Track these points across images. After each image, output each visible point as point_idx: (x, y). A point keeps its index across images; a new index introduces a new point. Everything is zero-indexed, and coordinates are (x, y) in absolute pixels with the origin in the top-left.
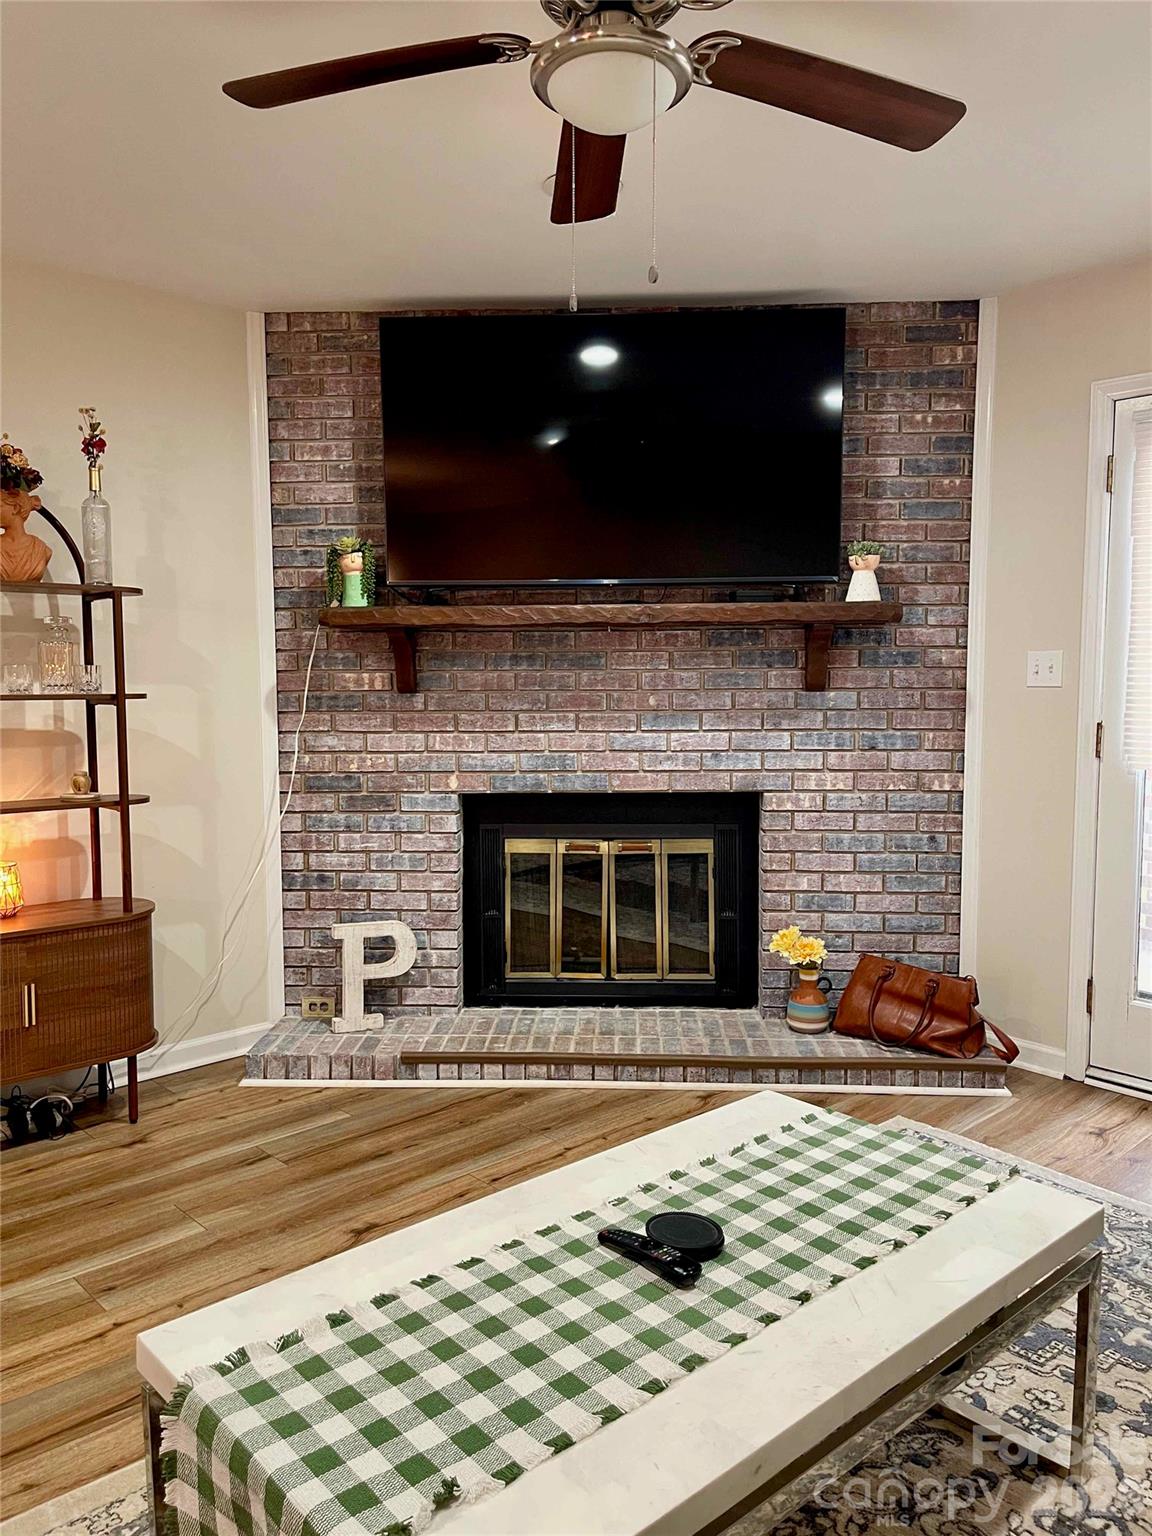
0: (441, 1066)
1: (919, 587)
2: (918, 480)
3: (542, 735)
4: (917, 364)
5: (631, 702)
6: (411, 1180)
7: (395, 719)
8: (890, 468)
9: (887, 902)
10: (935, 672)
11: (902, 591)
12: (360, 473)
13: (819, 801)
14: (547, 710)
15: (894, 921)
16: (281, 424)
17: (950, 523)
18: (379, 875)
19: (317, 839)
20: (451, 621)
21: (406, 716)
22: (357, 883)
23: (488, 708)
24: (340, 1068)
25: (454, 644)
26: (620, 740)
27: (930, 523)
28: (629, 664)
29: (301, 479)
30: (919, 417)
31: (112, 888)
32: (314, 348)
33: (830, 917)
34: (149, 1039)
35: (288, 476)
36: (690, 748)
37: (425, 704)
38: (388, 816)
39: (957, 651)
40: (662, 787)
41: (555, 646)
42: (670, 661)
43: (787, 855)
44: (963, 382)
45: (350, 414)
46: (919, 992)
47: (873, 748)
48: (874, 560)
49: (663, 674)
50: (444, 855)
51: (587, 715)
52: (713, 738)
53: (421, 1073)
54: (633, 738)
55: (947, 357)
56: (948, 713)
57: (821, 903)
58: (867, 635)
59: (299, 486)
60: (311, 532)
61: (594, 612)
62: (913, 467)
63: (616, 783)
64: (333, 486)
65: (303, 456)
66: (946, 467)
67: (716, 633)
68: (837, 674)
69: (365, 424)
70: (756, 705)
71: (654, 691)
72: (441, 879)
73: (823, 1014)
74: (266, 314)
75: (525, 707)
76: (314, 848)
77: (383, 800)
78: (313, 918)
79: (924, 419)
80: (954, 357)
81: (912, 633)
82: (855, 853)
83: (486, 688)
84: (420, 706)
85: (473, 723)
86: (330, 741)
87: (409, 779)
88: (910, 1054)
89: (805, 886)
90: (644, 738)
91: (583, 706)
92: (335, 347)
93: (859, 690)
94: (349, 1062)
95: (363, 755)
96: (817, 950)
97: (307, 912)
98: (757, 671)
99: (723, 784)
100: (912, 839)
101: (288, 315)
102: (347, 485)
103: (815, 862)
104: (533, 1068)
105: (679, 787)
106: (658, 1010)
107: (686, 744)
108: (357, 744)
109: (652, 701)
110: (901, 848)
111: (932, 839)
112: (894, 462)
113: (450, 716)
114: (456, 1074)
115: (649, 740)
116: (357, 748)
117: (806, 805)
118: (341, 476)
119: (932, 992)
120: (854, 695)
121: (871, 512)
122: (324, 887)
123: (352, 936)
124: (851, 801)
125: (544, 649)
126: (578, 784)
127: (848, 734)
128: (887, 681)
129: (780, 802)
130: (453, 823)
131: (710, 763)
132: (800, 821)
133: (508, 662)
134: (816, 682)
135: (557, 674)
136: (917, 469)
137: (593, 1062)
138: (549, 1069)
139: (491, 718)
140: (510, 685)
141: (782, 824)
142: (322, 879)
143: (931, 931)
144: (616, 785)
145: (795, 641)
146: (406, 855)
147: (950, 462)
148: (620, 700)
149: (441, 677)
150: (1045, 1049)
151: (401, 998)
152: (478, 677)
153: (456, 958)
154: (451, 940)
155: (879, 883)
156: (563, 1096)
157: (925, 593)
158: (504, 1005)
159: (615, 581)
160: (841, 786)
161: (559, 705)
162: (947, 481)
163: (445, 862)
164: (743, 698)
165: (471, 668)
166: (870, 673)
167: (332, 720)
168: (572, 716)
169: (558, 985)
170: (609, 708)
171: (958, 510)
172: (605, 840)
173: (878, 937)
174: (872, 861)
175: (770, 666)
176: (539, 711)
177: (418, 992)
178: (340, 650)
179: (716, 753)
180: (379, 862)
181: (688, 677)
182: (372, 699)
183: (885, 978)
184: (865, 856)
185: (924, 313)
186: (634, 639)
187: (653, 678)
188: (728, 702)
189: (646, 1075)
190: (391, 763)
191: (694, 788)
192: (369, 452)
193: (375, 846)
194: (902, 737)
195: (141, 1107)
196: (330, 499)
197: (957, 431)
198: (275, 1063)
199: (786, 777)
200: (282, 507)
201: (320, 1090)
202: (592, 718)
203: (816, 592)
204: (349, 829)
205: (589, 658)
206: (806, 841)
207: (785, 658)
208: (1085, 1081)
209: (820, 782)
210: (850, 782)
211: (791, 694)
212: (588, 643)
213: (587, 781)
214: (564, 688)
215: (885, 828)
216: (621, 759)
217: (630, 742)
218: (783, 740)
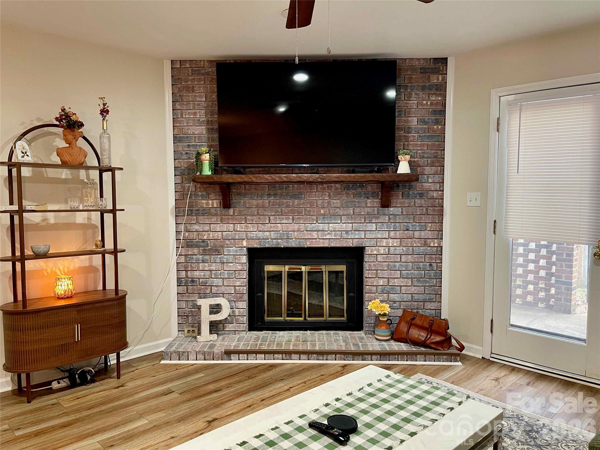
0: (240, 355)
1: (425, 168)
2: (425, 126)
3: (280, 225)
4: (424, 82)
5: (314, 212)
6: (230, 400)
7: (221, 218)
8: (414, 122)
9: (413, 290)
10: (432, 200)
11: (419, 169)
12: (208, 122)
13: (387, 250)
14: (281, 215)
15: (416, 297)
16: (177, 103)
17: (437, 143)
18: (215, 280)
19: (191, 265)
20: (244, 180)
21: (226, 217)
22: (206, 283)
23: (258, 214)
24: (200, 356)
25: (245, 189)
26: (310, 227)
27: (429, 143)
28: (313, 197)
29: (185, 124)
30: (425, 102)
31: (110, 285)
32: (190, 74)
33: (391, 296)
34: (125, 345)
35: (180, 123)
36: (337, 230)
37: (234, 212)
38: (219, 256)
39: (440, 192)
40: (326, 245)
41: (284, 190)
42: (329, 196)
43: (375, 271)
44: (441, 89)
45: (204, 100)
46: (426, 325)
47: (407, 230)
48: (408, 157)
49: (326, 201)
50: (241, 272)
51: (297, 217)
52: (346, 226)
53: (232, 358)
54: (316, 226)
55: (435, 79)
56: (436, 216)
57: (387, 290)
58: (405, 186)
59: (184, 127)
60: (189, 145)
61: (300, 177)
62: (422, 121)
63: (308, 243)
64: (198, 128)
65: (186, 115)
66: (435, 121)
67: (347, 185)
68: (394, 201)
69: (210, 104)
70: (362, 213)
71: (323, 208)
72: (240, 281)
73: (389, 333)
74: (171, 61)
75: (273, 214)
76: (190, 269)
77: (217, 250)
78: (188, 297)
79: (427, 103)
80: (438, 79)
81: (422, 185)
82: (401, 271)
83: (258, 206)
84: (232, 214)
85: (252, 220)
86: (196, 227)
87: (227, 242)
88: (423, 349)
89: (381, 284)
90: (319, 226)
91: (295, 214)
92: (199, 74)
93: (402, 207)
94: (204, 354)
95: (209, 233)
96: (386, 308)
97: (187, 294)
98: (362, 200)
99: (350, 244)
100: (423, 265)
101: (180, 61)
102: (203, 127)
103: (386, 274)
104: (276, 356)
105: (333, 245)
106: (324, 332)
107: (336, 228)
108: (207, 228)
109: (322, 212)
110: (419, 269)
111: (431, 265)
112: (415, 119)
113: (243, 217)
114: (246, 358)
115: (321, 226)
116: (207, 230)
117: (382, 252)
118: (200, 124)
119: (431, 325)
120: (400, 209)
121: (407, 138)
122: (193, 284)
123: (205, 304)
124: (399, 250)
125: (280, 191)
126: (293, 244)
127: (398, 224)
128: (413, 204)
129: (372, 251)
130: (244, 259)
131: (345, 236)
132: (380, 258)
133: (266, 196)
134: (385, 204)
135: (285, 201)
136: (424, 122)
137: (300, 353)
138: (282, 356)
139: (259, 218)
140: (267, 205)
141: (372, 259)
142: (193, 281)
143: (430, 301)
144: (308, 244)
145: (377, 188)
146: (226, 272)
147: (437, 119)
148: (310, 211)
149: (240, 202)
150: (475, 346)
151: (224, 328)
152: (255, 202)
153: (245, 312)
154: (243, 305)
155: (410, 282)
156: (288, 367)
157: (428, 170)
158: (264, 330)
159: (308, 165)
160: (395, 245)
161: (286, 213)
162: (436, 127)
163: (241, 274)
164: (357, 210)
165: (252, 198)
166: (406, 201)
167: (197, 219)
168: (291, 217)
169: (286, 322)
170: (305, 214)
171: (440, 138)
172: (304, 265)
173: (410, 303)
174: (407, 274)
175: (368, 198)
176: (278, 215)
177: (231, 325)
178: (200, 191)
179: (347, 232)
180: (215, 274)
181: (336, 202)
182: (213, 210)
183: (413, 319)
184: (405, 272)
185: (426, 62)
186: (315, 188)
187: (323, 203)
188: (352, 212)
189: (321, 358)
190: (220, 236)
191: (338, 245)
192: (212, 114)
193: (214, 268)
194: (419, 226)
195: (122, 372)
196: (197, 132)
197: (439, 107)
198: (174, 354)
199: (373, 242)
200: (178, 136)
201: (193, 365)
202: (299, 218)
203: (386, 170)
204: (203, 262)
205: (297, 195)
206: (382, 266)
207: (374, 195)
208: (491, 359)
209: (387, 243)
210: (399, 243)
211: (376, 209)
212: (297, 189)
213: (297, 243)
214: (288, 206)
215: (412, 261)
216: (310, 234)
217: (313, 227)
218: (373, 227)
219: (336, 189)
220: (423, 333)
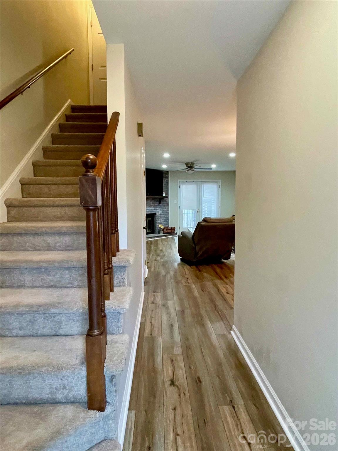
2: (165, 186)
10: (167, 202)
13: (160, 214)
15: (165, 224)
17: (167, 189)
30: (165, 180)
43: (158, 219)
55: (167, 176)
56: (168, 206)
58: (163, 199)
68: (162, 202)
70: (156, 205)
89: (159, 222)
99: (154, 213)
107: (151, 209)
110: (165, 218)
124: (162, 213)
127: (162, 208)
129: (158, 214)
134: (160, 203)
141: (158, 216)
143: (167, 225)
145: (158, 200)
147: (167, 184)
162: (167, 186)
174: (163, 219)
175: (157, 202)
179: (154, 210)
181: (151, 203)
185: (165, 172)
194: (165, 208)
197: (168, 182)
199: (158, 212)
203: (161, 195)
209: (160, 212)
211: (158, 204)
215: (164, 216)
218: (158, 208)
220: (170, 230)
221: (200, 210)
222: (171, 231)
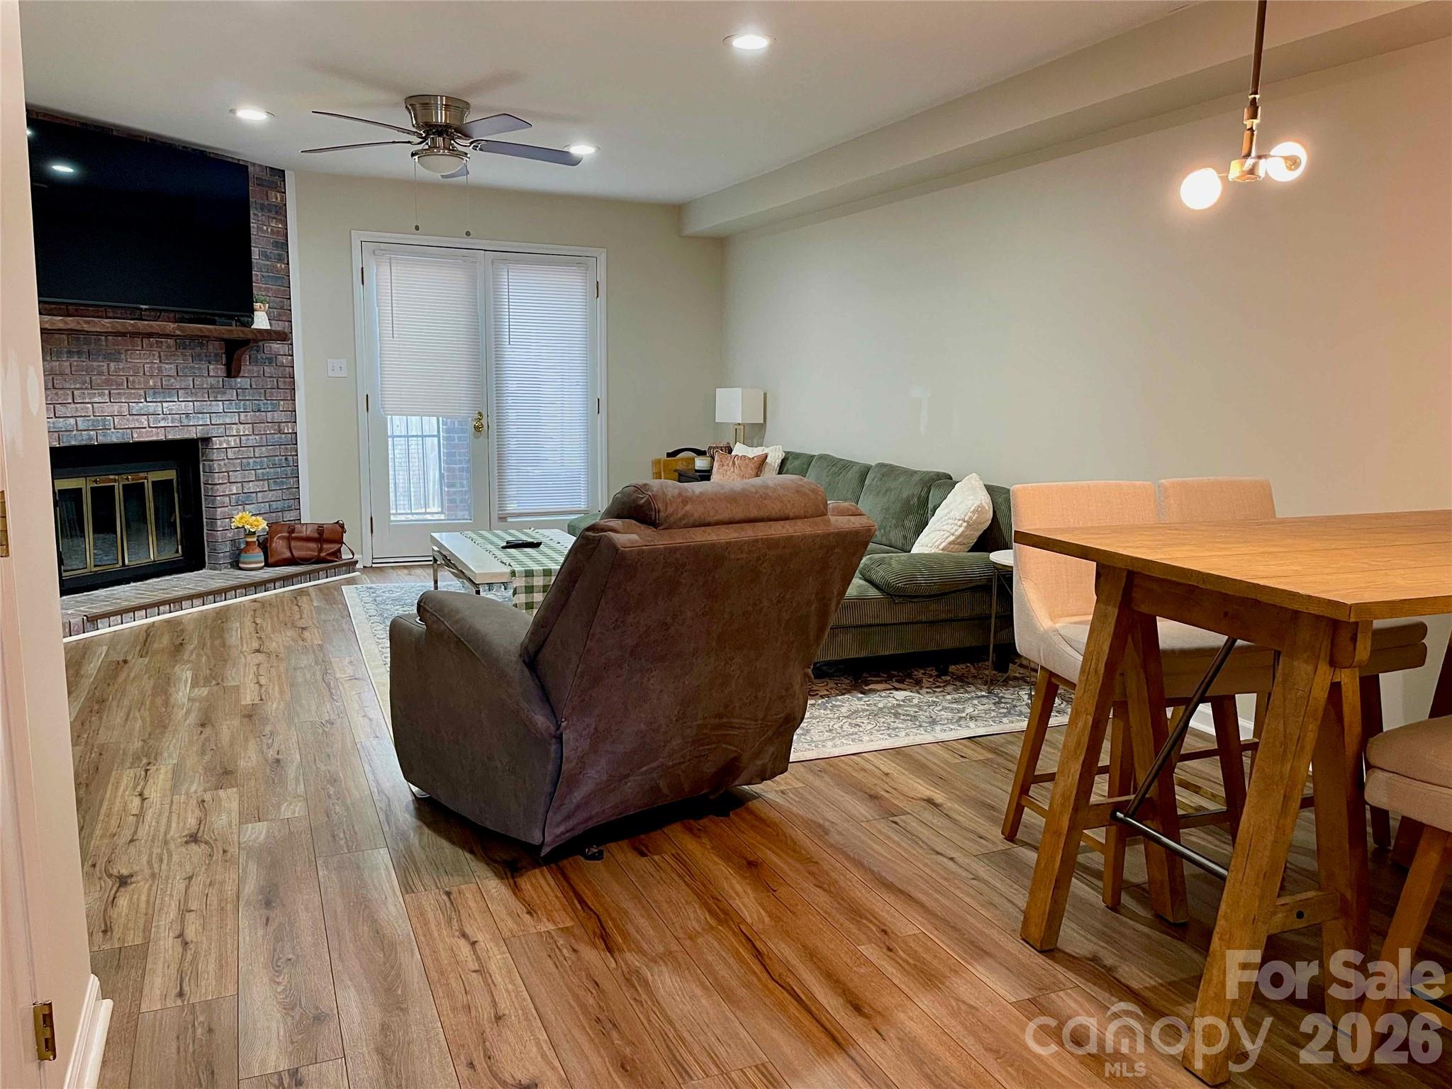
2: (268, 263)
3: (90, 405)
4: (263, 198)
5: (139, 383)
9: (270, 496)
10: (282, 368)
13: (238, 441)
14: (91, 388)
15: (274, 505)
17: (282, 288)
20: (69, 327)
26: (136, 408)
27: (274, 287)
28: (138, 359)
30: (265, 228)
33: (248, 507)
36: (174, 412)
39: (290, 358)
41: (93, 346)
42: (160, 357)
43: (225, 474)
44: (281, 213)
47: (259, 411)
49: (156, 365)
51: (115, 391)
52: (185, 406)
54: (143, 406)
55: (274, 197)
56: (288, 391)
57: (242, 500)
61: (151, 327)
62: (265, 255)
63: (135, 436)
66: (278, 257)
67: (183, 342)
68: (246, 368)
70: (205, 386)
71: (152, 376)
73: (263, 559)
75: (78, 386)
79: (267, 229)
80: (277, 198)
81: (270, 347)
82: (255, 470)
89: (235, 491)
90: (149, 406)
91: (112, 386)
93: (250, 378)
96: (261, 523)
98: (204, 365)
99: (192, 434)
100: (278, 460)
103: (239, 476)
105: (170, 437)
107: (171, 409)
109: (151, 383)
110: (274, 465)
115: (152, 407)
117: (233, 444)
119: (321, 533)
120: (248, 381)
124: (253, 440)
125: (87, 348)
126: (114, 438)
127: (248, 402)
128: (262, 373)
129: (220, 444)
131: (185, 422)
132: (230, 453)
133: (64, 355)
134: (232, 371)
135: (95, 364)
136: (267, 258)
139: (56, 393)
140: (67, 370)
141: (223, 456)
143: (289, 509)
144: (138, 437)
145: (221, 349)
147: (279, 255)
148: (134, 382)
155: (267, 485)
159: (147, 307)
160: (247, 433)
161: (99, 385)
162: (279, 265)
164: (198, 382)
166: (255, 368)
168: (107, 392)
170: (127, 387)
171: (284, 281)
172: (116, 475)
174: (263, 474)
175: (210, 363)
176: (86, 388)
179: (187, 415)
181: (169, 368)
183: (292, 532)
184: (260, 471)
185: (262, 171)
186: (140, 343)
187: (151, 368)
188: (191, 384)
191: (179, 437)
194: (271, 404)
197: (281, 239)
199: (222, 429)
202: (119, 394)
205: (114, 354)
206: (234, 465)
207: (217, 358)
208: (374, 565)
209: (238, 431)
210: (251, 430)
211: (221, 379)
212: (114, 345)
213: (119, 435)
214: (101, 373)
215: (267, 454)
216: (137, 420)
217: (141, 409)
218: (219, 407)
219: (169, 347)
220: (313, 545)
221: (493, 426)
222: (321, 550)
